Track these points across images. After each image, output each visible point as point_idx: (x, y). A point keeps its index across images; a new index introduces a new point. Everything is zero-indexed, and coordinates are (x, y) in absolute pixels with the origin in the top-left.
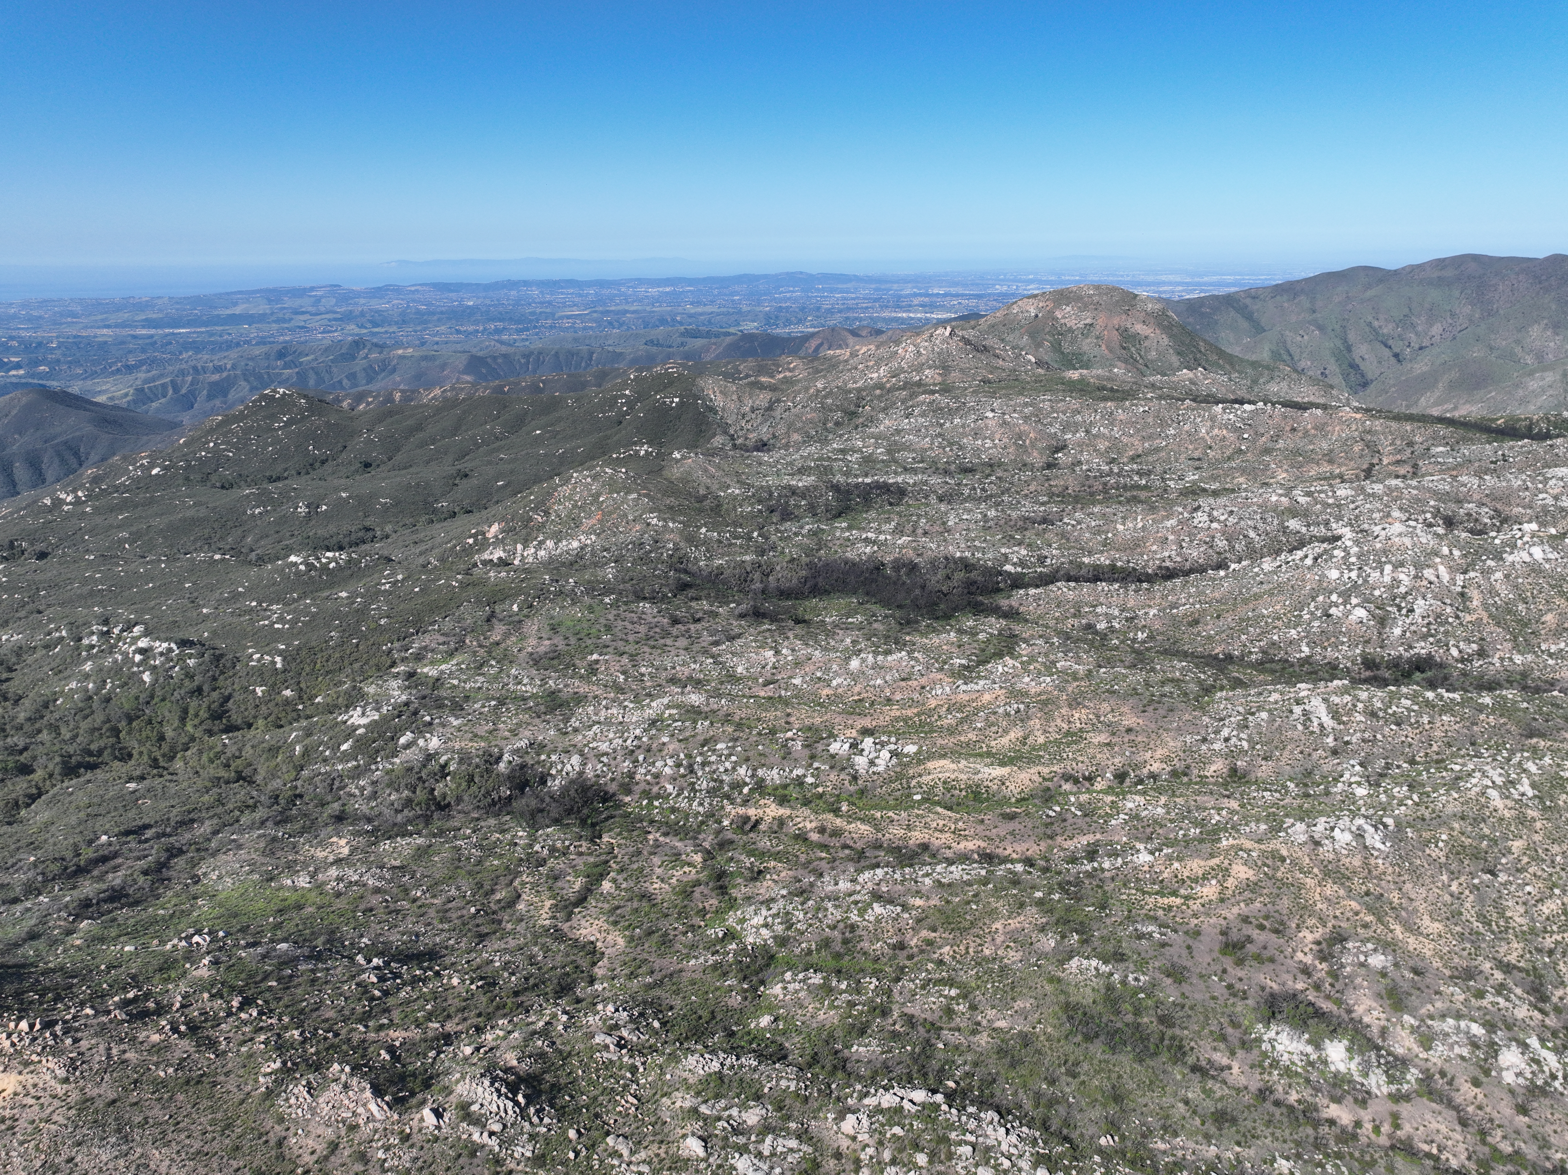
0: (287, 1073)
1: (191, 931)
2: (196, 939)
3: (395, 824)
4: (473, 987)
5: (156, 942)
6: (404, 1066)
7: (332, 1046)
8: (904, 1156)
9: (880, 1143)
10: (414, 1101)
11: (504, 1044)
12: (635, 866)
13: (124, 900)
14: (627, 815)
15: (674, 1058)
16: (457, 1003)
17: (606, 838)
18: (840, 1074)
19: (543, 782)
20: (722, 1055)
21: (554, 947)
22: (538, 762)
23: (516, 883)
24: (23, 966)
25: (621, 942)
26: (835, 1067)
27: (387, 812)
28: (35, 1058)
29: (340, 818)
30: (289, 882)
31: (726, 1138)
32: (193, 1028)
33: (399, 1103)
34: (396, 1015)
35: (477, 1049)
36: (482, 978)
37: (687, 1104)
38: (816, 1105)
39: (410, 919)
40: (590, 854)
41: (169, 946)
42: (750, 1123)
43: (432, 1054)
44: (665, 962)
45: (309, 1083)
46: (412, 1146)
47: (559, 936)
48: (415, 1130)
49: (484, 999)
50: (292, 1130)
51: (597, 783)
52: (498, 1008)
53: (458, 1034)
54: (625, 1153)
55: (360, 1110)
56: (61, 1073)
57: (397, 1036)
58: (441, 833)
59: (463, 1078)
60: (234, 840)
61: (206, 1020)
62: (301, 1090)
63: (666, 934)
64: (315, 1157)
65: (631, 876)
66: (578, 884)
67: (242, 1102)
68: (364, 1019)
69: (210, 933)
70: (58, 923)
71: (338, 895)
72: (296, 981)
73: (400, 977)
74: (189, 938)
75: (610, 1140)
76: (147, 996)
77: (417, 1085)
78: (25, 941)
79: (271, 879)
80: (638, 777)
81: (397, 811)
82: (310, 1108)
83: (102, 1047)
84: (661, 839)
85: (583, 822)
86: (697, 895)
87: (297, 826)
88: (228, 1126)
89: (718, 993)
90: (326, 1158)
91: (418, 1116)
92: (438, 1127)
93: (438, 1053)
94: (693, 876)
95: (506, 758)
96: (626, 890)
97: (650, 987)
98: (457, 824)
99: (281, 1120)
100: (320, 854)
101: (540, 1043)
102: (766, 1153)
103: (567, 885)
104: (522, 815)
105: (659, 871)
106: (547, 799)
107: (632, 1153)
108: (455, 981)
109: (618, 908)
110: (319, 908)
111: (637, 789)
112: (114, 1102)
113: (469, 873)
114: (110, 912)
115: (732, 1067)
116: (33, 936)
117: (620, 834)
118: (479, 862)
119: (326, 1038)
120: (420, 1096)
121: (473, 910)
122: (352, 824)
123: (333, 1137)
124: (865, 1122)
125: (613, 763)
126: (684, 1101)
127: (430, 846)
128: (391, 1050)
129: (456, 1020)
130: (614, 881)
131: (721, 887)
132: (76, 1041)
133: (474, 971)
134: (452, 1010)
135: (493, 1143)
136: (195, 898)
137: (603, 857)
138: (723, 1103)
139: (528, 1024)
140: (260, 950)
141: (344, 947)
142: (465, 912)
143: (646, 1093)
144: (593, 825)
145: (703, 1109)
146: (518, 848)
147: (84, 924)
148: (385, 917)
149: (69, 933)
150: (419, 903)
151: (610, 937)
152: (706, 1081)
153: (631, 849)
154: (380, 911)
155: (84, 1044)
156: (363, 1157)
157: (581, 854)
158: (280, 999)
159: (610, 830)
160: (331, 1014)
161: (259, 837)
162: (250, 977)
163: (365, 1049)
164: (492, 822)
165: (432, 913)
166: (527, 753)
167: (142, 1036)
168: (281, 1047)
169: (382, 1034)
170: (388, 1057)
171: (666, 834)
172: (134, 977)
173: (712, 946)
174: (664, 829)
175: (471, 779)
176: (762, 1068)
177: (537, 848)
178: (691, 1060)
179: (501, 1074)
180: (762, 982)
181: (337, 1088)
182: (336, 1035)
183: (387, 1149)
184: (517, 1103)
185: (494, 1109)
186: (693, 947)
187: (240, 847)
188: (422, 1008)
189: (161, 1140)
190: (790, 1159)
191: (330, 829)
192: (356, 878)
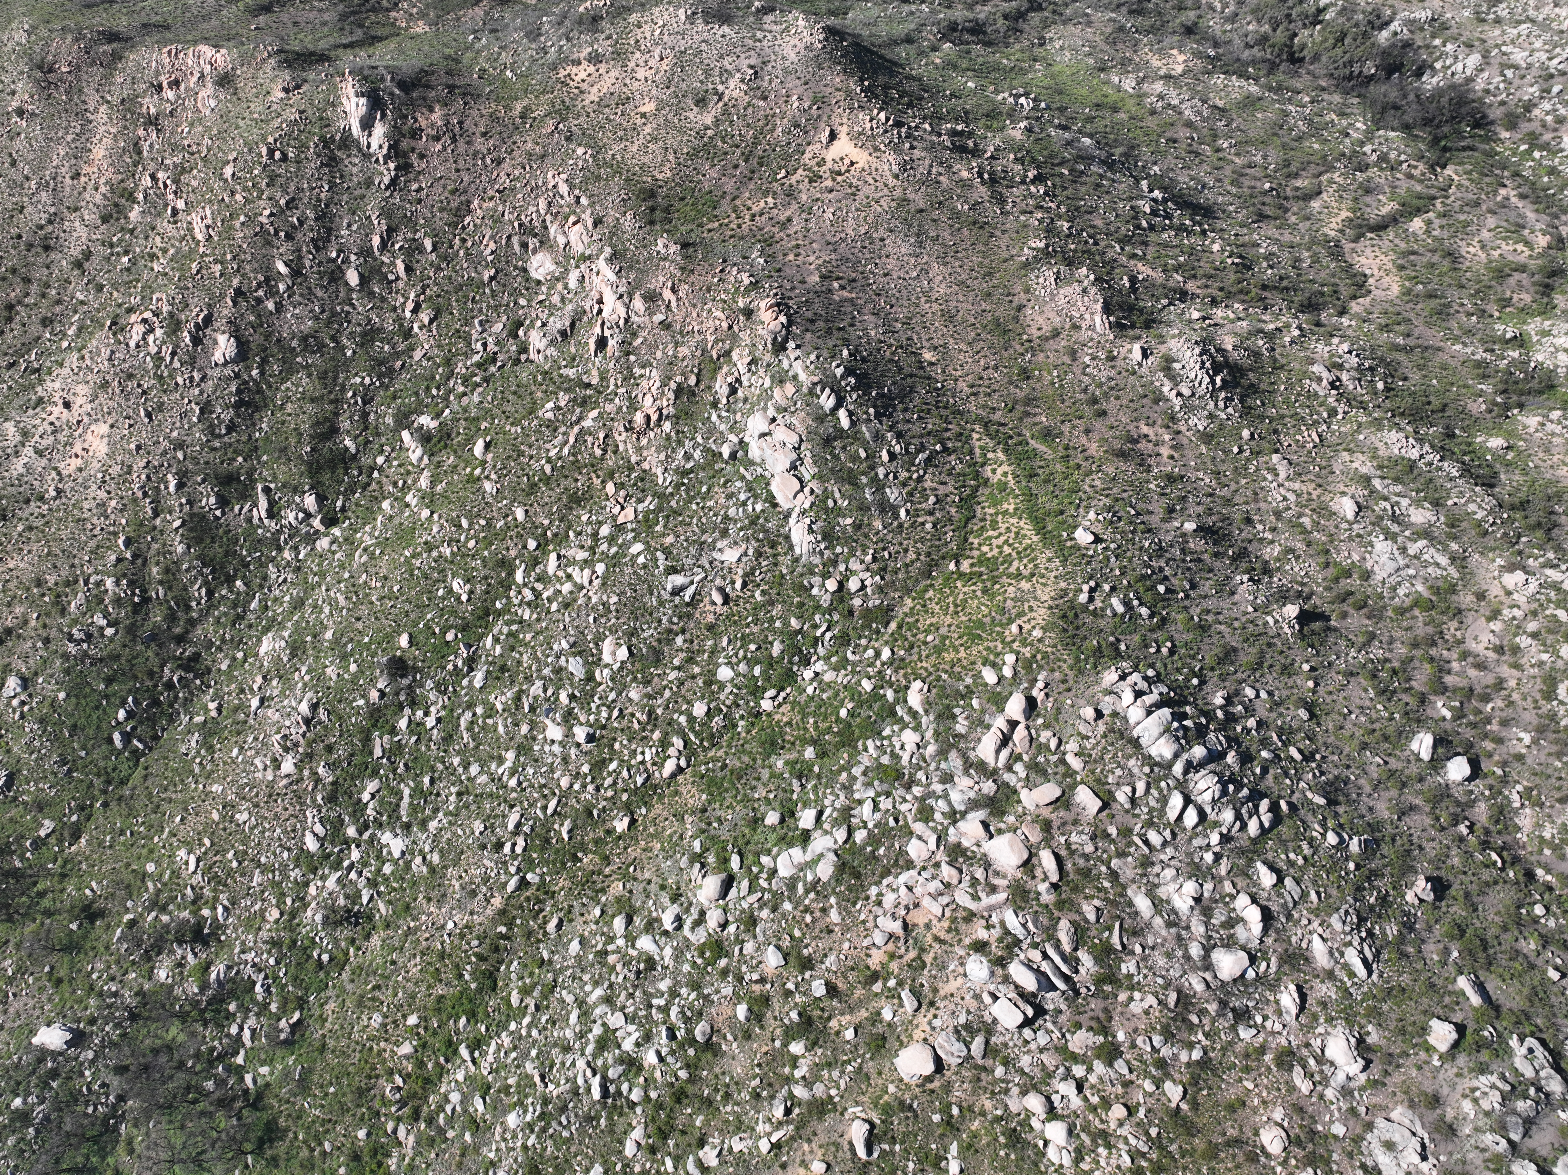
0: (1046, 255)
1: (1021, 91)
2: (1022, 100)
3: (1238, 60)
4: (1229, 261)
5: (992, 88)
6: (1137, 299)
7: (1088, 251)
8: (1550, 639)
9: (1534, 613)
10: (1131, 333)
11: (1229, 326)
12: (1462, 217)
13: (981, 37)
14: (1492, 154)
15: (1378, 424)
16: (1207, 268)
17: (1449, 171)
18: (1539, 533)
19: (1419, 74)
20: (1427, 447)
21: (1324, 262)
22: (1427, 47)
23: (1323, 178)
24: (895, 64)
25: (1395, 290)
26: (1539, 525)
27: (1237, 42)
28: (882, 146)
29: (1189, 30)
30: (1117, 79)
31: (1382, 518)
32: (993, 181)
33: (1118, 327)
34: (1151, 251)
35: (1204, 319)
36: (1241, 257)
37: (1364, 470)
38: (1492, 543)
39: (1206, 167)
40: (1421, 181)
41: (1000, 97)
42: (1413, 519)
43: (1165, 302)
44: (1429, 332)
45: (1058, 272)
46: (1113, 367)
47: (1336, 252)
48: (1121, 356)
49: (1233, 277)
50: (1032, 303)
51: (1480, 100)
52: (1241, 291)
53: (1194, 296)
54: (1283, 475)
55: (1087, 316)
56: (895, 169)
57: (1143, 270)
58: (1279, 89)
59: (1180, 336)
60: (1087, 15)
61: (1004, 178)
62: (1050, 275)
63: (1448, 305)
64: (1039, 333)
65: (1450, 226)
66: (1388, 208)
67: (1005, 261)
68: (1124, 241)
69: (1034, 100)
70: (930, 35)
71: (1153, 112)
72: (1085, 179)
73: (1170, 219)
74: (1017, 96)
75: (1275, 458)
76: (971, 134)
77: (1140, 321)
78: (903, 41)
79: (1102, 70)
80: (1536, 112)
81: (1248, 46)
82: (1051, 293)
83: (927, 162)
84: (1514, 200)
85: (1436, 140)
86: (1512, 281)
87: (1147, 23)
88: (989, 274)
89: (1464, 391)
90: (1047, 339)
91: (1129, 346)
92: (1140, 365)
93: (1170, 304)
94: (1522, 259)
95: (1395, 26)
96: (1435, 239)
97: (1396, 348)
98: (1300, 86)
99: (1027, 291)
100: (1155, 62)
101: (1261, 343)
102: (1411, 552)
103: (1374, 204)
104: (1373, 104)
105: (1485, 234)
106: (1412, 97)
107: (1288, 478)
108: (1216, 247)
109: (1414, 253)
110: (1132, 118)
111: (1525, 127)
112: (922, 211)
113: (1284, 146)
114: (968, 43)
115: (1431, 464)
116: (909, 40)
117: (1469, 173)
118: (1299, 139)
119: (1086, 242)
120: (1137, 331)
121: (1267, 186)
122: (1198, 42)
123: (1059, 326)
124: (1533, 586)
125: (1517, 82)
126: (1363, 465)
127: (1260, 99)
128: (1133, 280)
129: (1199, 283)
130: (1429, 223)
131: (1547, 286)
132: (912, 147)
133: (1238, 246)
134: (1200, 272)
135: (1177, 402)
136: (1035, 60)
137: (1433, 192)
138: (1399, 488)
139: (1260, 321)
140: (1067, 135)
141: (1136, 166)
142: (1258, 184)
143: (1332, 439)
144: (1445, 149)
145: (1377, 483)
146: (1347, 141)
147: (947, 46)
148: (1184, 155)
149: (934, 49)
150: (1221, 155)
151: (1387, 279)
152: (1395, 461)
153: (1471, 196)
154: (1182, 146)
155: (917, 153)
156: (1073, 354)
157: (1410, 176)
158: (1065, 188)
159: (1461, 164)
160: (1099, 223)
161: (1110, 20)
162: (1051, 156)
163: (1113, 268)
164: (1337, 98)
165: (1228, 170)
166: (1422, 29)
167: (956, 167)
168: (1050, 231)
169: (1132, 262)
170: (1127, 285)
171: (1522, 197)
172: (966, 113)
173: (1490, 342)
174: (1525, 190)
175: (1341, 39)
176: (1460, 482)
177: (1368, 149)
178: (1394, 436)
179: (1213, 350)
180: (1521, 406)
181: (1078, 289)
182: (1096, 243)
183: (1094, 358)
184: (1213, 382)
185: (1192, 375)
186: (1469, 332)
187: (1089, 24)
188: (1175, 257)
189: (942, 258)
190: (1430, 570)
191: (1176, 38)
192: (1175, 102)
